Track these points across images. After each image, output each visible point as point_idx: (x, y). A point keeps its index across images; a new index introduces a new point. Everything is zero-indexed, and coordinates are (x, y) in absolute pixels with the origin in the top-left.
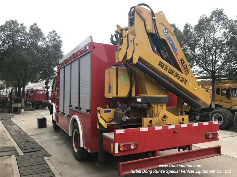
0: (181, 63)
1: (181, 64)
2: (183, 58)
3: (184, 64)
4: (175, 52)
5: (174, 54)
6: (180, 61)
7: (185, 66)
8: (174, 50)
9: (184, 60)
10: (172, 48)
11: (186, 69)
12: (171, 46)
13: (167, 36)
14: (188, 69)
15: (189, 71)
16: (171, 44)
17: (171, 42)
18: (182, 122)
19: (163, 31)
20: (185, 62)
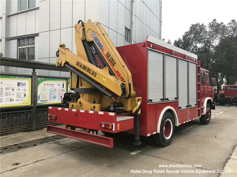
0: (107, 57)
1: (107, 59)
2: (108, 52)
3: (110, 58)
4: (101, 48)
5: (100, 50)
6: (106, 55)
7: (111, 59)
8: (100, 48)
9: (109, 54)
10: (99, 46)
11: (112, 61)
12: (98, 45)
13: (94, 37)
14: (114, 61)
15: (115, 63)
16: (97, 43)
17: (97, 41)
18: (93, 110)
19: (91, 35)
20: (110, 55)
